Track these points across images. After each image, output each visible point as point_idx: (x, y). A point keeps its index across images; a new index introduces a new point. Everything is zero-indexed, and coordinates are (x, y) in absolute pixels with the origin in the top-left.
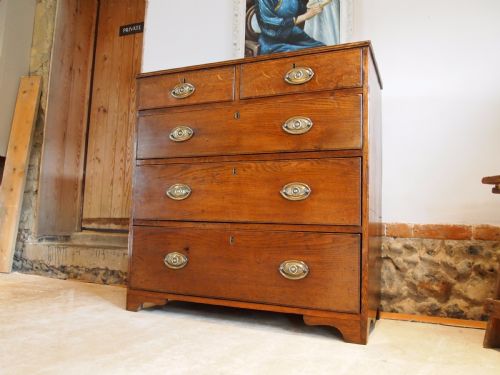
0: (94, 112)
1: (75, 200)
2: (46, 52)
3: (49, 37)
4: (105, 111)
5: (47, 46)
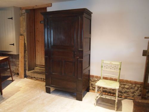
0: (36, 41)
1: (34, 61)
2: (24, 29)
3: (25, 26)
4: (38, 41)
5: (25, 28)
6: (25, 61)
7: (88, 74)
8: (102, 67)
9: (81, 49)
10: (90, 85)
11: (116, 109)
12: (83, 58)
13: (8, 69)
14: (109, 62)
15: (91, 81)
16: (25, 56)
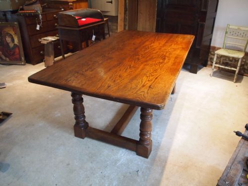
6: (125, 25)
7: (208, 44)
8: (226, 33)
9: (204, 10)
10: (209, 59)
11: (235, 81)
12: (205, 22)
13: (107, 34)
14: (236, 28)
15: (211, 54)
16: (125, 18)
